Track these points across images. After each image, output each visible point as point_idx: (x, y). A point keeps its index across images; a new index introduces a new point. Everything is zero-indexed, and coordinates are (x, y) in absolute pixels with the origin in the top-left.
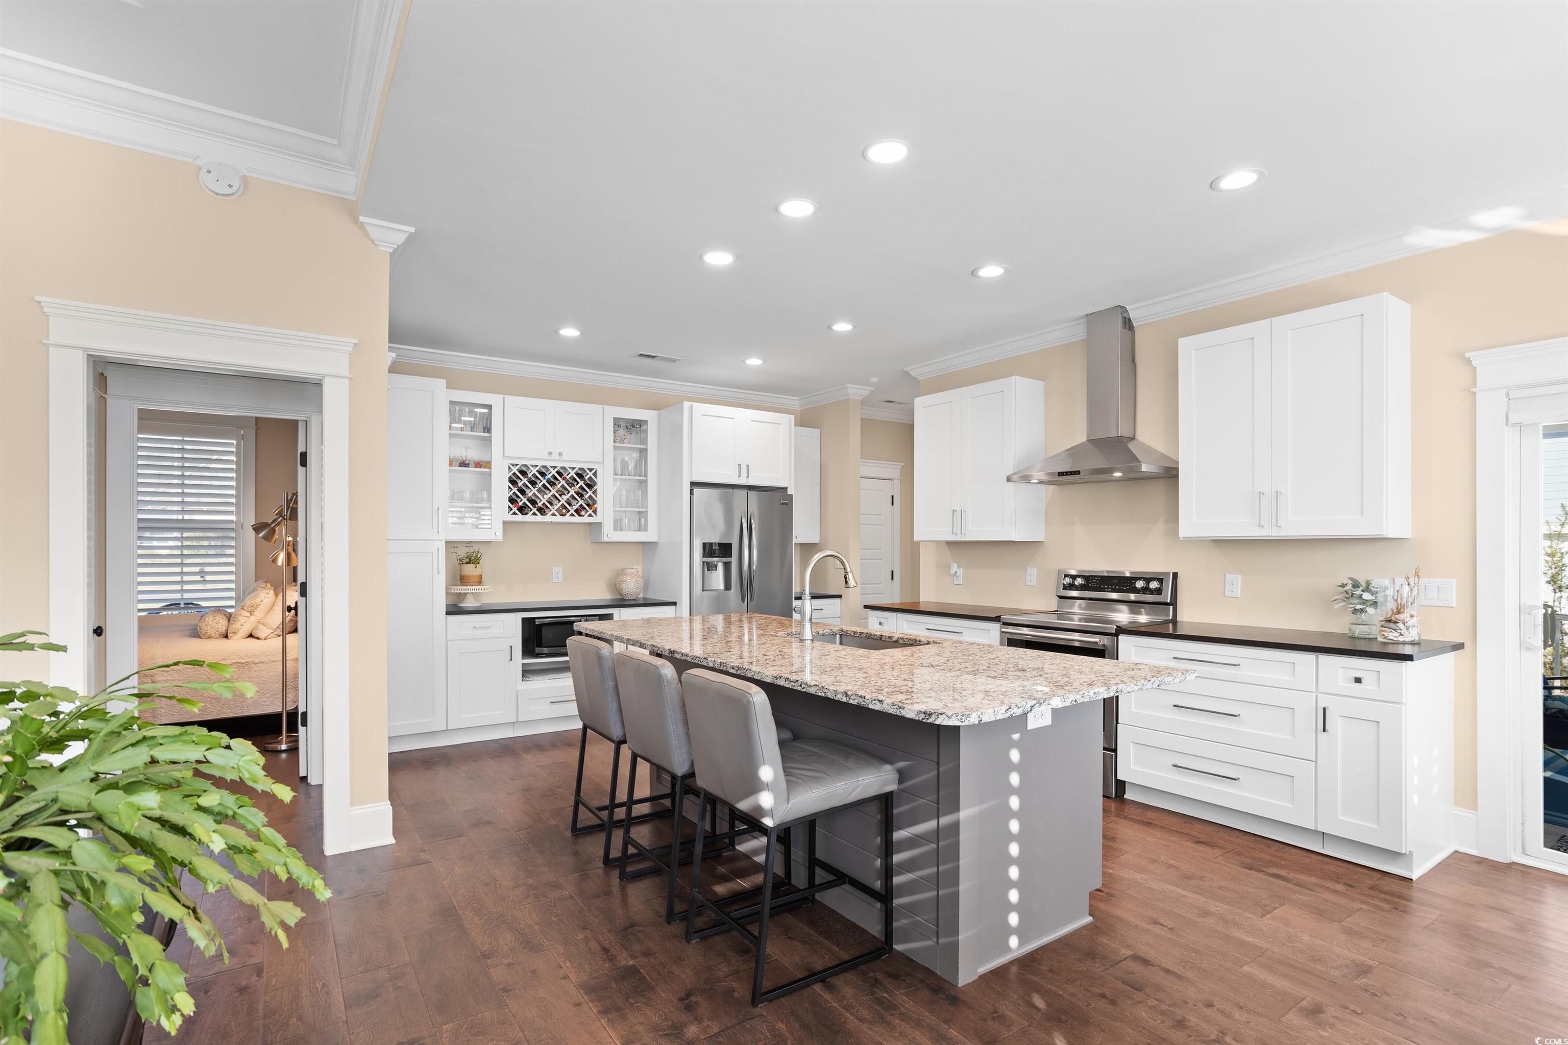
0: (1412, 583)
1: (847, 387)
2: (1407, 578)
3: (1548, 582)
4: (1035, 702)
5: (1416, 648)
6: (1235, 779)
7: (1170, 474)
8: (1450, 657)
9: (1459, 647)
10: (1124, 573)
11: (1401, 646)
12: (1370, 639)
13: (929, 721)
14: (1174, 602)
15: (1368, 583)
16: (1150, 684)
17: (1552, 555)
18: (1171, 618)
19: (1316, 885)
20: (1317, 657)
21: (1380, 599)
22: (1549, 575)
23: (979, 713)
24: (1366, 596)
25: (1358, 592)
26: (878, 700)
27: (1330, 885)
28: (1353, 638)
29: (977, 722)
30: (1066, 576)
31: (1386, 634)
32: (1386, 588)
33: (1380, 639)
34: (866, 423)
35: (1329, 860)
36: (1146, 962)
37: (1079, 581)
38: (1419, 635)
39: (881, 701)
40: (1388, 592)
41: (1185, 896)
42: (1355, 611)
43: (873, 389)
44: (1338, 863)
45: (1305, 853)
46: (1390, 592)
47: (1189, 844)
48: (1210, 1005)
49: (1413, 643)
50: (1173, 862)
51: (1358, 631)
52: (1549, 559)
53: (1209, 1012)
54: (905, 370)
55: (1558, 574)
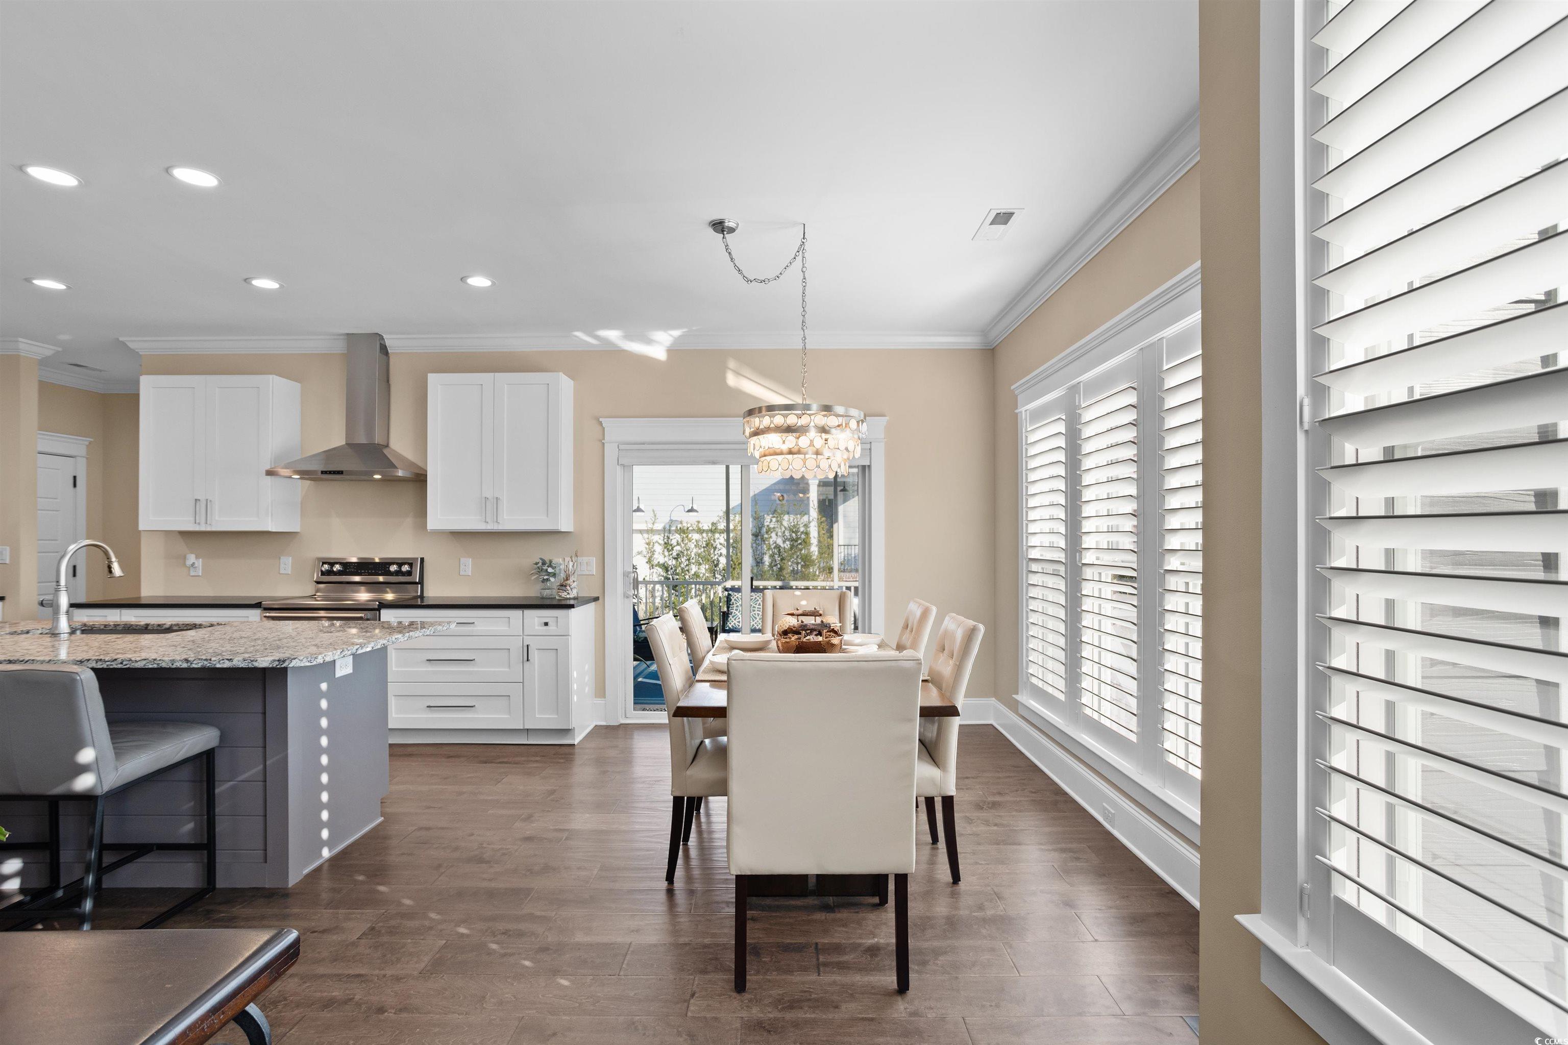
0: (574, 561)
1: (18, 341)
2: (571, 557)
3: (647, 562)
4: (358, 646)
5: (576, 601)
6: (472, 707)
7: (420, 479)
8: (592, 606)
9: (596, 599)
10: (374, 559)
11: (568, 601)
12: (552, 598)
13: (282, 666)
14: (421, 582)
15: (551, 562)
16: (429, 631)
17: (648, 544)
18: (419, 594)
19: (524, 761)
20: (523, 612)
21: (557, 572)
22: (648, 557)
23: (323, 655)
24: (550, 570)
25: (545, 568)
26: (228, 659)
27: (533, 759)
28: (543, 598)
29: (322, 662)
30: (324, 563)
31: (560, 594)
32: (561, 564)
33: (557, 598)
34: (44, 387)
35: (531, 747)
36: (428, 829)
37: (337, 567)
38: (578, 593)
39: (231, 659)
40: (561, 567)
41: (446, 789)
42: (544, 581)
43: (60, 349)
44: (536, 747)
45: (517, 747)
46: (562, 567)
47: (443, 759)
48: (472, 835)
49: (574, 599)
50: (433, 773)
51: (546, 593)
52: (647, 546)
53: (472, 838)
54: (121, 339)
55: (651, 557)
